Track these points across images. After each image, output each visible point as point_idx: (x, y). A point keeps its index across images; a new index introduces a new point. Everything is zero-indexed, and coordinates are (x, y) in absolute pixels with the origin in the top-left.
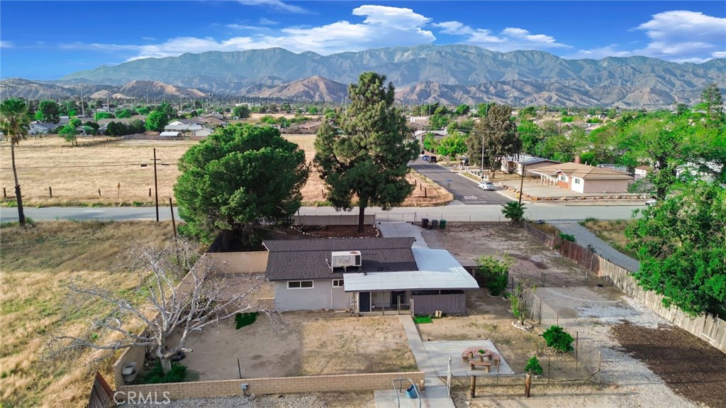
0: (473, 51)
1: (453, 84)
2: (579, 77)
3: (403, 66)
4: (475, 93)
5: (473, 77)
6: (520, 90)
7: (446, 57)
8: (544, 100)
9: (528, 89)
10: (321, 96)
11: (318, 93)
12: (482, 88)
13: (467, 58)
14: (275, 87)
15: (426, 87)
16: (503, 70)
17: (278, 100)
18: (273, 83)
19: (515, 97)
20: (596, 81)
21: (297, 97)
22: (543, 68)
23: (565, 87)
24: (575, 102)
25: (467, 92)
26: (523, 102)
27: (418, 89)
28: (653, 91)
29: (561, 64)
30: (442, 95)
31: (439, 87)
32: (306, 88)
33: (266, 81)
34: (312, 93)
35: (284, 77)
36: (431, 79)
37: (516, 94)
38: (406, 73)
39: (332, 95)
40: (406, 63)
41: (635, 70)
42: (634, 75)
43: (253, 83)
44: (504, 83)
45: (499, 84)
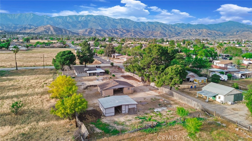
0: (106, 18)
1: (100, 29)
2: (140, 28)
3: (82, 22)
4: (108, 32)
5: (107, 27)
6: (122, 32)
7: (97, 20)
8: (130, 35)
9: (125, 31)
10: (51, 32)
11: (50, 31)
12: (110, 31)
13: (104, 20)
14: (32, 28)
15: (91, 30)
16: (116, 25)
17: (34, 33)
18: (30, 27)
19: (121, 34)
20: (145, 29)
21: (42, 33)
22: (129, 25)
23: (136, 31)
24: (139, 36)
25: (105, 32)
26: (123, 36)
27: (88, 30)
28: (160, 33)
29: (134, 23)
30: (97, 33)
31: (96, 30)
32: (45, 29)
33: (27, 26)
34: (48, 31)
35: (35, 25)
36: (92, 27)
37: (121, 33)
38: (83, 24)
39: (56, 32)
40: (83, 21)
41: (156, 26)
42: (155, 28)
43: (22, 27)
44: (117, 29)
45: (115, 30)
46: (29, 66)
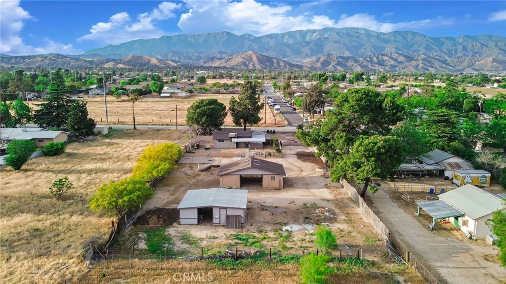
0: (362, 32)
1: (348, 56)
2: (441, 50)
3: (312, 43)
4: (363, 62)
5: (362, 50)
6: (396, 60)
7: (342, 37)
8: (413, 67)
9: (401, 59)
10: (254, 65)
11: (251, 63)
12: (368, 59)
13: (358, 37)
14: (223, 59)
15: (327, 58)
16: (384, 45)
17: (225, 68)
18: (221, 56)
19: (392, 65)
20: (453, 52)
21: (238, 66)
22: (414, 44)
23: (430, 57)
24: (436, 68)
25: (357, 61)
26: (397, 68)
27: (322, 60)
28: (494, 60)
29: (428, 40)
30: (339, 64)
31: (337, 58)
32: (244, 60)
33: (217, 55)
34: (247, 63)
35: (229, 52)
36: (331, 53)
37: (393, 63)
38: (314, 48)
39: (261, 65)
40: (314, 41)
41: (483, 45)
42: (482, 48)
43: (208, 56)
44: (384, 55)
45: (380, 56)
46: (160, 125)
